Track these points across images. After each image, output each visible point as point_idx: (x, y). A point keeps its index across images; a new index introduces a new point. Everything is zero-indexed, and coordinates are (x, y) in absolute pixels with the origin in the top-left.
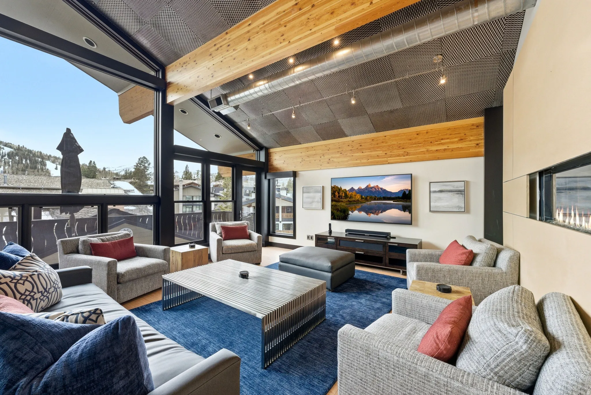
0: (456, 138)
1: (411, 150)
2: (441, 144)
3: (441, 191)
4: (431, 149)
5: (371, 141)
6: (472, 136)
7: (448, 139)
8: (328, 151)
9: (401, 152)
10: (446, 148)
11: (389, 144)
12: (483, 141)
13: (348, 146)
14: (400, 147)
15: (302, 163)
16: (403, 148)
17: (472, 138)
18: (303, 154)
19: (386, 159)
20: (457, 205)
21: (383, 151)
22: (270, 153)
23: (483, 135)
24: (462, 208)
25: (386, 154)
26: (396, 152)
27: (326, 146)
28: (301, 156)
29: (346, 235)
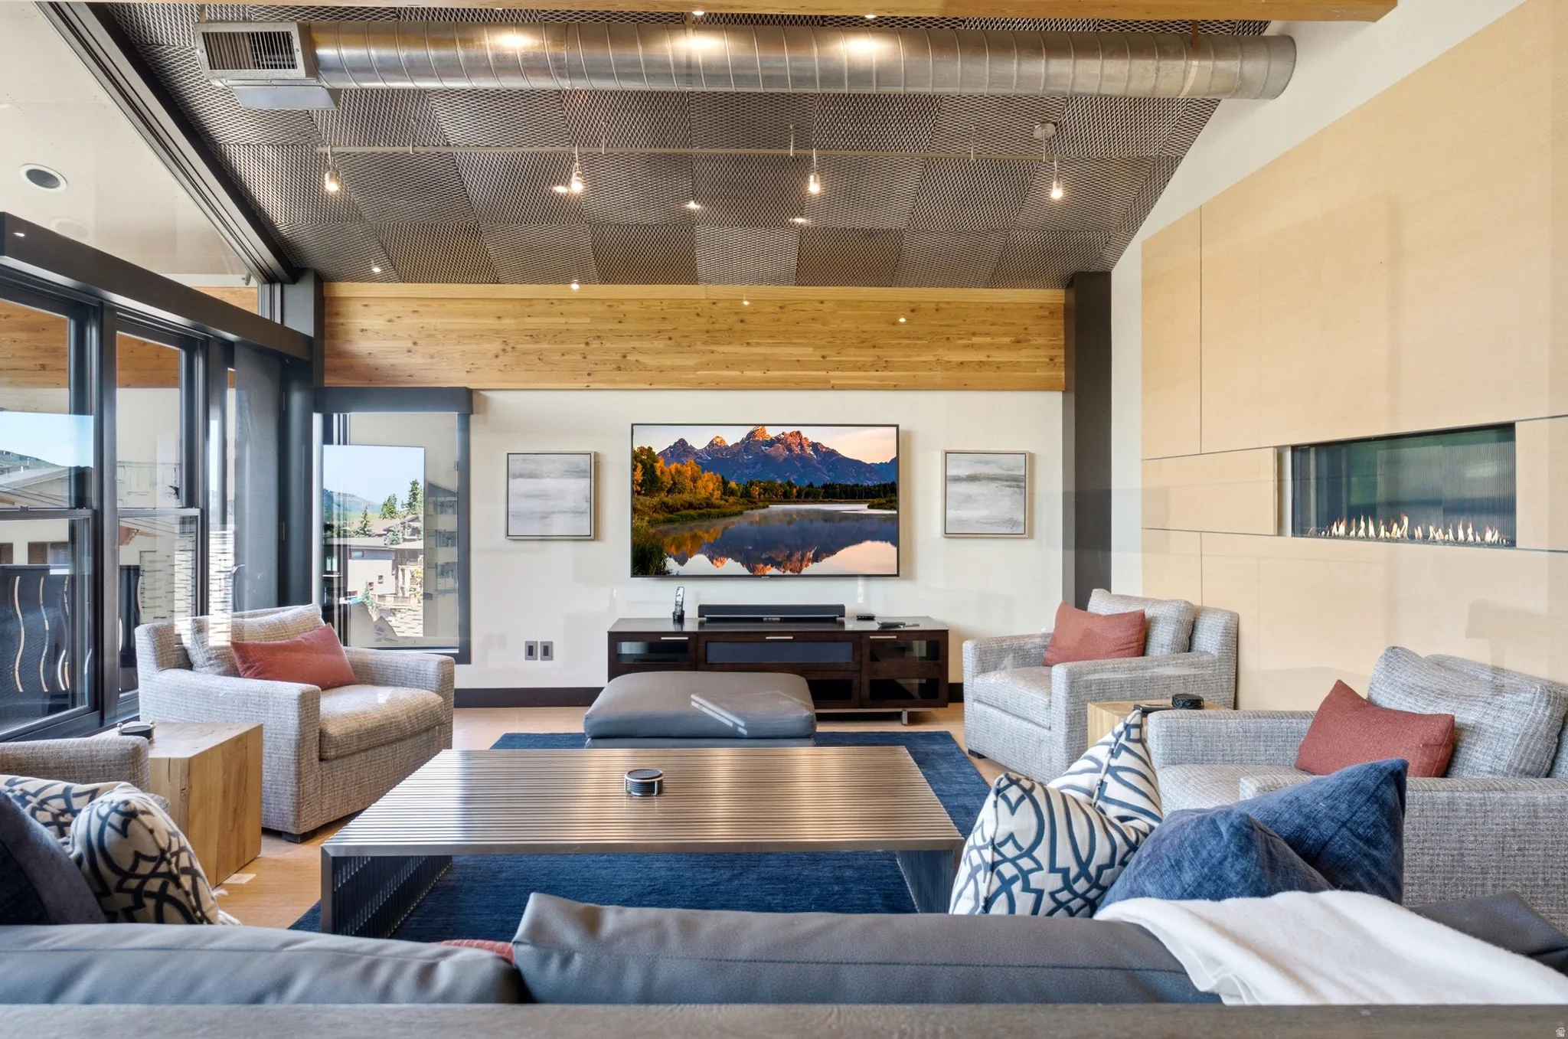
0: (1005, 335)
1: (895, 356)
2: (972, 346)
3: (973, 479)
4: (946, 358)
5: (778, 309)
6: (1039, 335)
7: (988, 334)
8: (620, 326)
9: (868, 356)
10: (984, 359)
11: (833, 327)
12: (1062, 352)
13: (698, 315)
14: (865, 341)
15: (504, 359)
16: (874, 347)
17: (1040, 341)
18: (508, 323)
19: (824, 373)
20: (1009, 516)
21: (816, 347)
22: (334, 299)
23: (1062, 336)
24: (1019, 524)
25: (824, 357)
26: (852, 356)
27: (610, 304)
28: (497, 332)
29: (701, 624)
